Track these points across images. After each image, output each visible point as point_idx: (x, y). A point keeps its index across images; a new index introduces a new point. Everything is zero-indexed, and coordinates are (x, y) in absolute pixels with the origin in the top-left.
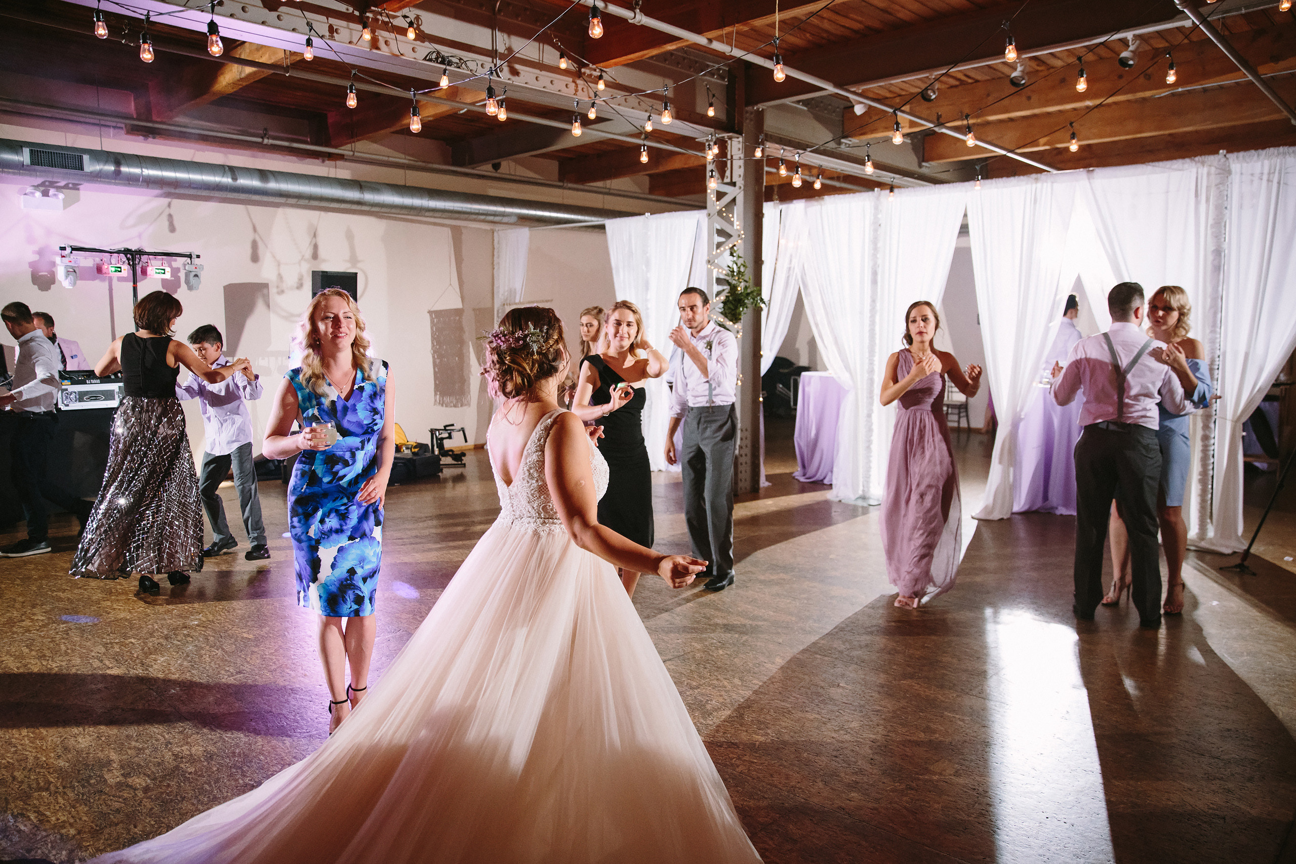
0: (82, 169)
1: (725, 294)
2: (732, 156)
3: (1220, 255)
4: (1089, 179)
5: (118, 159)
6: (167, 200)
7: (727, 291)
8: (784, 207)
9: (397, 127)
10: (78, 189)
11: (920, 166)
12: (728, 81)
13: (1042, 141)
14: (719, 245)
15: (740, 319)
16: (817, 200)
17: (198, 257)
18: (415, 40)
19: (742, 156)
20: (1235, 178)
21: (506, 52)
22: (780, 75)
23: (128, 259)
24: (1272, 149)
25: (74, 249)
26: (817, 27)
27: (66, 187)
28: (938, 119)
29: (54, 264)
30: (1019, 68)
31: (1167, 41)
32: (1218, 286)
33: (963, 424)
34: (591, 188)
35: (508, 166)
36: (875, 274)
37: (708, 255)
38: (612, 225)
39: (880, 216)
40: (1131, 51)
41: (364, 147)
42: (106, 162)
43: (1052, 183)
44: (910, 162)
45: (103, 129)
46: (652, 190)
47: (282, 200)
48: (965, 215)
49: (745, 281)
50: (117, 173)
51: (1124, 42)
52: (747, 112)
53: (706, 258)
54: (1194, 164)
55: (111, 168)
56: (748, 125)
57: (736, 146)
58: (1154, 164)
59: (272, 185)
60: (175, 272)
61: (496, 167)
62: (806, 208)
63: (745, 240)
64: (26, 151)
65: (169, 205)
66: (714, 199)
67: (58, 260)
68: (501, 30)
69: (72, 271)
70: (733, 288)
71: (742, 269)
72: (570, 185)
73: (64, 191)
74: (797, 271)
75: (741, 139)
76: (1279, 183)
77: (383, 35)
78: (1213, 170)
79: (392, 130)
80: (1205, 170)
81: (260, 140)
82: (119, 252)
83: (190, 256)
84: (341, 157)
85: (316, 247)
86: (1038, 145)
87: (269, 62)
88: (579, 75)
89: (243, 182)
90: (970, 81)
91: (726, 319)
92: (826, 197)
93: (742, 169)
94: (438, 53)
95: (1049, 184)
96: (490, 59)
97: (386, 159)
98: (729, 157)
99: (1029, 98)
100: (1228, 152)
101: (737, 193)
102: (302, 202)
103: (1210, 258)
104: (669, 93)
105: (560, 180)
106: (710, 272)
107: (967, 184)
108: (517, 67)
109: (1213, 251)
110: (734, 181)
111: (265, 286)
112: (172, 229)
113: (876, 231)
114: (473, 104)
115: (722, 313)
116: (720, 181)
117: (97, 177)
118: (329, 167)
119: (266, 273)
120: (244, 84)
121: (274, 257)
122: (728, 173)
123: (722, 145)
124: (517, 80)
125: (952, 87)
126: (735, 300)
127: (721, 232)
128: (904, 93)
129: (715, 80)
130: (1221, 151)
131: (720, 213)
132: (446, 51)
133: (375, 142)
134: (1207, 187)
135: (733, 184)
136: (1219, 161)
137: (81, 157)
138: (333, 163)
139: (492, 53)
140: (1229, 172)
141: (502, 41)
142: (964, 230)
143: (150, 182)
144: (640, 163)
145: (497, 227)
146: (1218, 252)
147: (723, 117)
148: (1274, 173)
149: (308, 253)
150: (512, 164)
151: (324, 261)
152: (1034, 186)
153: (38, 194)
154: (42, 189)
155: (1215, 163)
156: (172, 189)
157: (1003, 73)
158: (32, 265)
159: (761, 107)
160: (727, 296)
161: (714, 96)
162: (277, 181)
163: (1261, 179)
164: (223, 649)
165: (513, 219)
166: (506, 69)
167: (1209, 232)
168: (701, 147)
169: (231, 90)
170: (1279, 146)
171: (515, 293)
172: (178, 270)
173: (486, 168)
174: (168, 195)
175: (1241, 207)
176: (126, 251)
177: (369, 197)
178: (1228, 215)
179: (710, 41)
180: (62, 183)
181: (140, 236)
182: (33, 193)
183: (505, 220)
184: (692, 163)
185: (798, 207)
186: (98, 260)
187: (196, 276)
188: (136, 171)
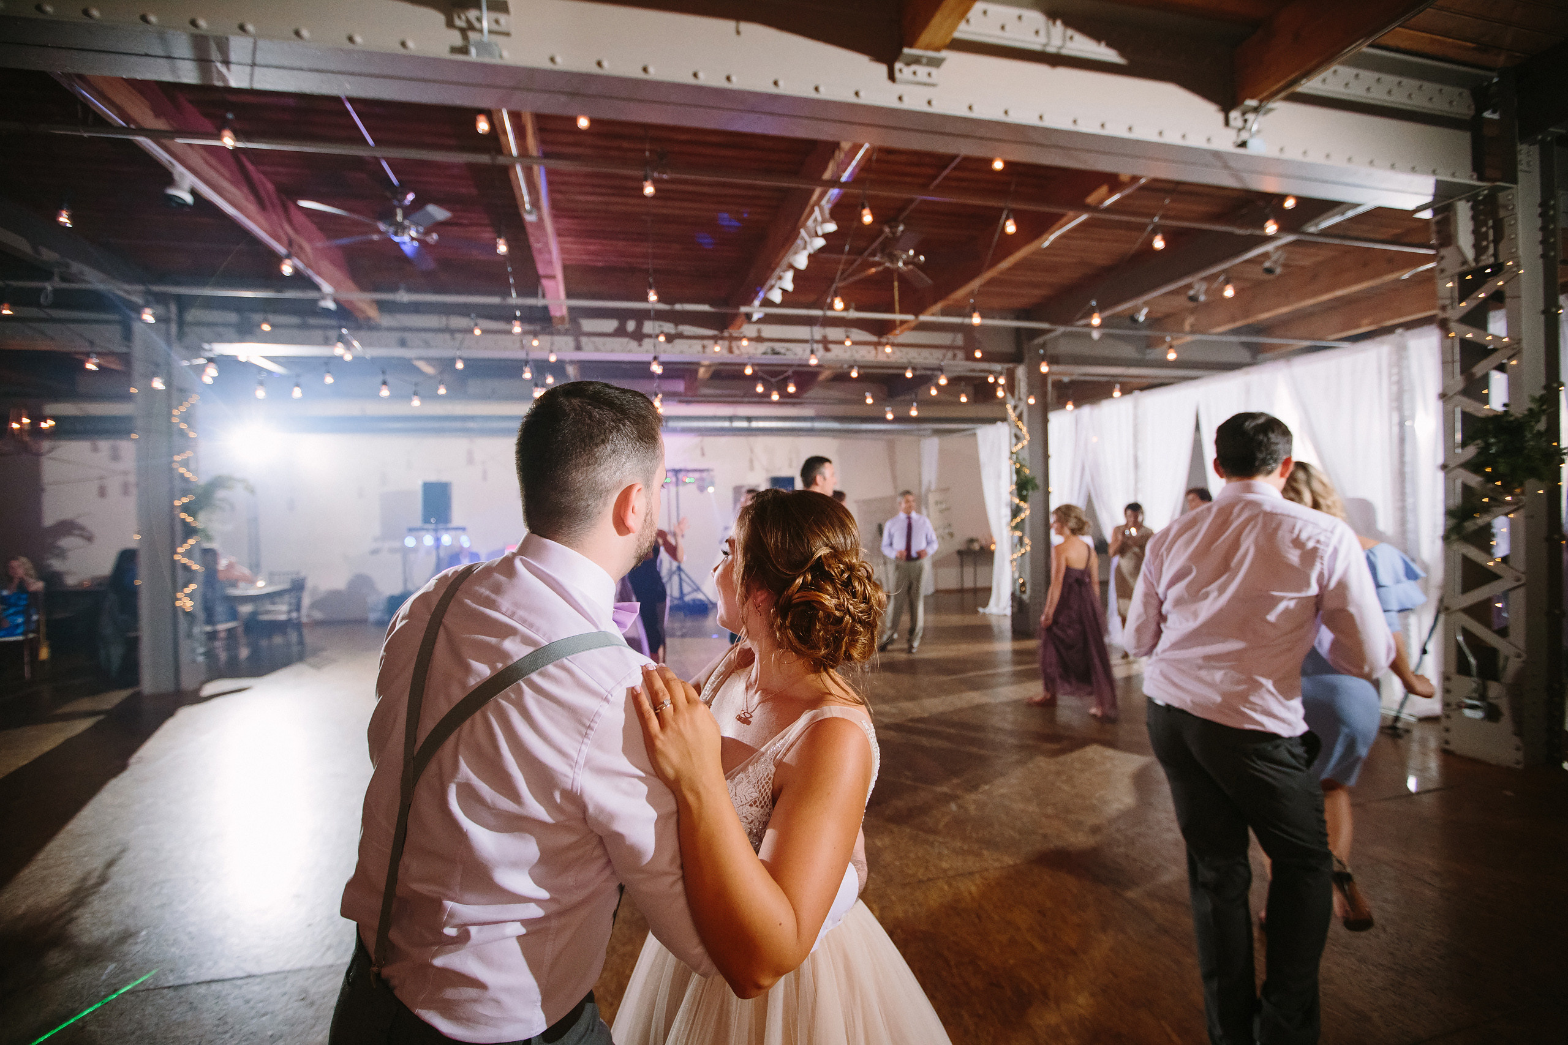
14: (1015, 446)
15: (1027, 500)
17: (713, 470)
19: (1025, 379)
21: (820, 338)
23: (675, 475)
37: (1010, 454)
38: (981, 429)
39: (1138, 414)
40: (1273, 262)
48: (1198, 408)
52: (1029, 346)
53: (1008, 456)
56: (1031, 356)
57: (1021, 372)
63: (1031, 441)
65: (701, 442)
66: (1011, 412)
77: (734, 344)
78: (1390, 348)
80: (1385, 348)
89: (737, 424)
93: (1026, 389)
101: (1023, 406)
107: (1197, 381)
108: (831, 346)
110: (1021, 397)
112: (703, 455)
113: (1136, 426)
116: (1012, 398)
122: (1017, 392)
126: (1025, 482)
127: (1017, 436)
131: (1015, 422)
132: (778, 346)
135: (1021, 400)
136: (1396, 339)
140: (1405, 350)
145: (921, 438)
155: (1393, 342)
165: (929, 432)
174: (700, 436)
176: (675, 470)
181: (685, 460)
183: (924, 433)
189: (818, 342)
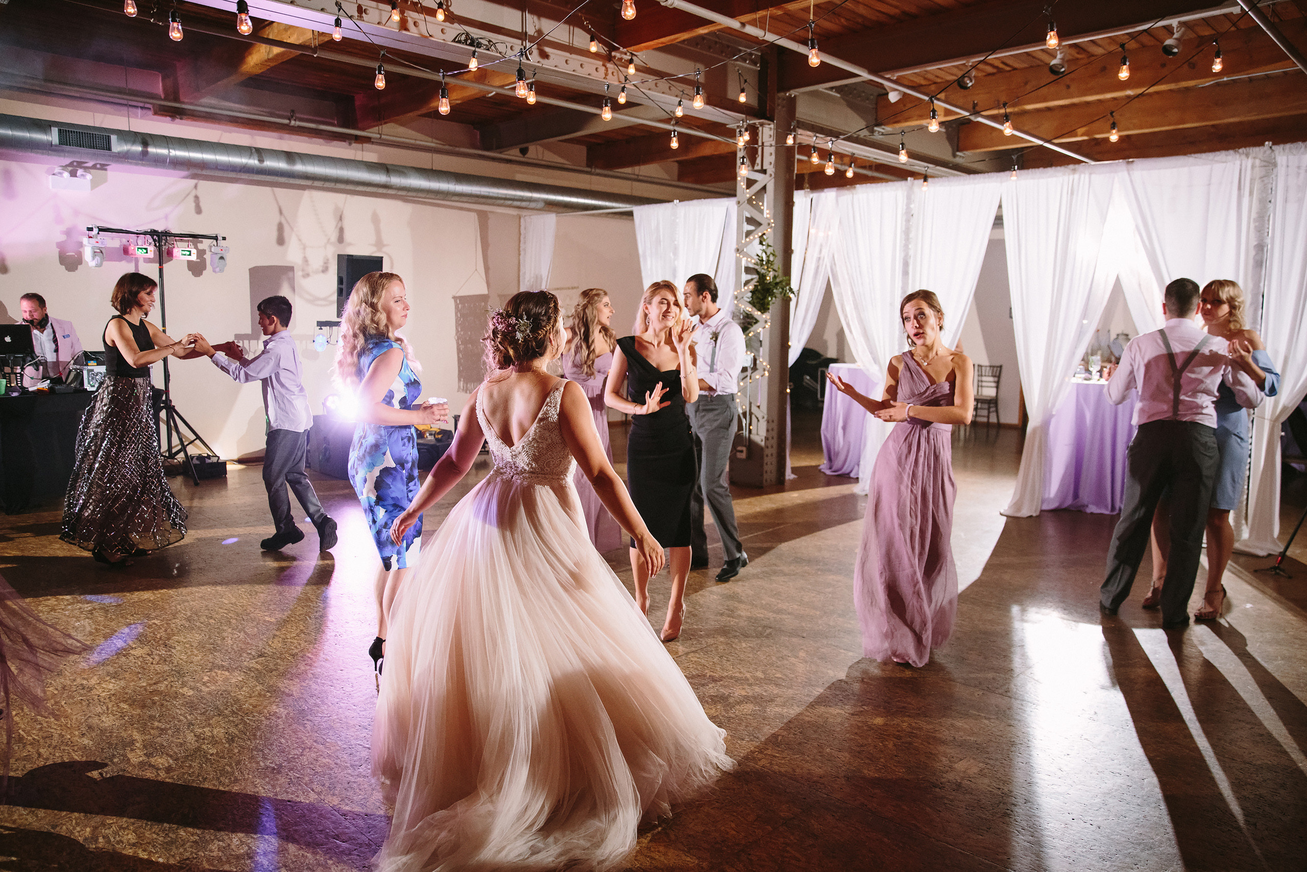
0: (109, 149)
1: (754, 283)
2: (763, 143)
3: (1262, 250)
4: (1128, 170)
5: (145, 140)
6: (194, 182)
7: (756, 280)
8: (814, 195)
9: (424, 111)
10: (106, 170)
11: (954, 156)
12: (761, 66)
13: (1080, 131)
14: (748, 234)
15: (769, 309)
16: (848, 189)
17: (224, 239)
18: (444, 21)
19: (773, 143)
20: (1281, 170)
21: (536, 35)
22: (815, 59)
23: (155, 241)
25: (101, 230)
26: (854, 12)
27: (94, 167)
28: (974, 108)
29: (81, 245)
30: (1059, 56)
31: (1213, 29)
32: (1259, 281)
33: (993, 419)
34: (619, 174)
35: (535, 151)
36: (906, 264)
37: (737, 244)
38: (639, 211)
39: (912, 206)
40: (1176, 39)
41: (391, 130)
42: (134, 143)
43: (1090, 174)
44: (944, 151)
45: (131, 109)
46: (681, 177)
47: (309, 183)
48: (1000, 207)
49: (774, 270)
50: (145, 153)
51: (1169, 30)
52: (779, 98)
53: (734, 246)
54: (1238, 156)
55: (138, 148)
56: (780, 112)
57: (767, 133)
58: (1196, 155)
59: (299, 167)
60: (201, 253)
61: (524, 151)
62: (837, 197)
63: (775, 229)
64: (55, 131)
65: (196, 187)
66: (744, 187)
67: (85, 240)
68: (531, 12)
69: (99, 252)
70: (762, 277)
71: (771, 258)
72: (598, 171)
73: (92, 171)
74: (827, 262)
75: (772, 126)
77: (412, 15)
78: (1257, 162)
79: (419, 113)
80: (1249, 162)
81: (286, 121)
82: (145, 233)
83: (216, 238)
84: (368, 140)
85: (341, 230)
86: (1076, 136)
87: (297, 43)
88: (609, 58)
89: (270, 163)
90: (1008, 69)
91: (754, 309)
92: (858, 186)
93: (773, 157)
94: (467, 34)
95: (1087, 176)
96: (520, 42)
97: (413, 142)
98: (760, 144)
99: (1068, 87)
100: (1273, 144)
101: (767, 180)
102: (327, 185)
103: (1252, 253)
104: (701, 78)
105: (588, 166)
106: (738, 261)
107: (1002, 174)
108: (547, 49)
109: (1255, 246)
110: (764, 168)
111: (291, 269)
112: (199, 210)
113: (908, 221)
114: (502, 87)
115: (750, 302)
116: (750, 168)
117: (124, 157)
118: (356, 149)
119: (292, 255)
120: (272, 64)
121: (300, 240)
122: (759, 160)
123: (754, 131)
124: (546, 64)
125: (989, 74)
126: (763, 289)
127: (750, 221)
128: (939, 80)
129: (747, 65)
130: (1267, 143)
131: (750, 201)
132: (475, 33)
133: (402, 125)
134: (1251, 180)
135: (764, 172)
136: (1265, 152)
137: (109, 137)
138: (360, 145)
139: (522, 36)
140: (1275, 165)
141: (532, 24)
142: (999, 221)
143: (177, 164)
144: (670, 148)
145: (524, 213)
146: (1260, 247)
147: (754, 103)
149: (334, 237)
150: (540, 149)
151: (350, 244)
152: (1071, 177)
153: (66, 175)
154: (70, 169)
155: (1260, 155)
156: (198, 170)
157: (1041, 61)
158: (60, 245)
159: (793, 93)
160: (755, 286)
161: (746, 81)
162: (303, 163)
164: (245, 632)
165: (540, 205)
166: (535, 52)
167: (1252, 226)
168: (732, 134)
169: (258, 71)
171: (542, 279)
172: (204, 252)
173: (514, 153)
174: (194, 177)
175: (1286, 201)
176: (153, 233)
177: (395, 180)
178: (1271, 209)
179: (743, 25)
180: (90, 164)
181: (166, 217)
182: (60, 173)
183: (533, 205)
184: (723, 150)
185: (829, 196)
186: (124, 241)
187: (222, 258)
188: (164, 151)
189: (532, 39)
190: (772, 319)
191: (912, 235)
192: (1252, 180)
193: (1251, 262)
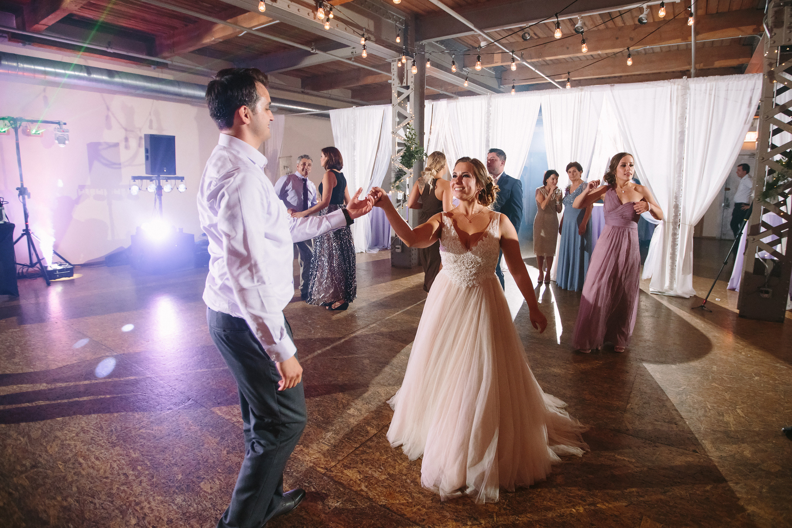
1: (403, 151)
2: (407, 71)
4: (606, 91)
7: (404, 149)
8: (434, 103)
12: (405, 26)
15: (412, 166)
17: (65, 124)
20: (692, 92)
24: (711, 77)
28: (522, 56)
30: (580, 23)
32: (682, 151)
37: (393, 129)
38: (332, 113)
39: (490, 109)
41: (178, 59)
43: (591, 92)
46: (353, 97)
48: (541, 109)
49: (416, 144)
51: (642, 9)
52: (416, 45)
53: (391, 130)
54: (669, 83)
56: (416, 52)
57: (410, 64)
58: (648, 82)
59: (118, 80)
62: (447, 104)
63: (414, 120)
66: (396, 96)
70: (408, 148)
71: (414, 137)
75: (412, 61)
76: (715, 96)
78: (680, 87)
80: (676, 87)
81: (106, 49)
82: (4, 119)
83: (59, 123)
84: (166, 66)
88: (316, 8)
91: (404, 166)
93: (414, 79)
95: (589, 93)
97: (195, 67)
98: (405, 71)
100: (688, 78)
101: (411, 92)
103: (678, 136)
104: (371, 28)
105: (302, 89)
106: (394, 139)
107: (541, 91)
109: (680, 132)
110: (408, 85)
113: (487, 117)
115: (401, 163)
116: (400, 85)
122: (405, 81)
123: (402, 63)
126: (410, 155)
127: (400, 116)
129: (397, 24)
130: (684, 77)
131: (400, 104)
135: (407, 87)
136: (683, 82)
140: (689, 89)
146: (682, 133)
147: (404, 44)
148: (712, 90)
152: (580, 93)
155: (681, 83)
159: (424, 42)
160: (404, 153)
162: (120, 77)
163: (706, 93)
168: (388, 67)
170: (715, 75)
175: (695, 108)
177: (184, 91)
184: (378, 80)
185: (442, 103)
190: (414, 172)
191: (490, 125)
192: (677, 96)
193: (678, 140)
